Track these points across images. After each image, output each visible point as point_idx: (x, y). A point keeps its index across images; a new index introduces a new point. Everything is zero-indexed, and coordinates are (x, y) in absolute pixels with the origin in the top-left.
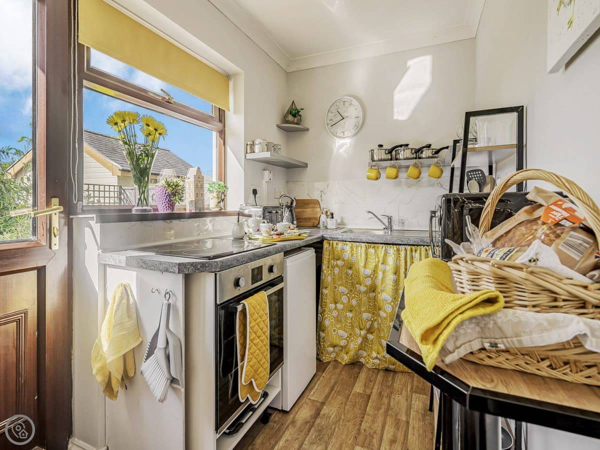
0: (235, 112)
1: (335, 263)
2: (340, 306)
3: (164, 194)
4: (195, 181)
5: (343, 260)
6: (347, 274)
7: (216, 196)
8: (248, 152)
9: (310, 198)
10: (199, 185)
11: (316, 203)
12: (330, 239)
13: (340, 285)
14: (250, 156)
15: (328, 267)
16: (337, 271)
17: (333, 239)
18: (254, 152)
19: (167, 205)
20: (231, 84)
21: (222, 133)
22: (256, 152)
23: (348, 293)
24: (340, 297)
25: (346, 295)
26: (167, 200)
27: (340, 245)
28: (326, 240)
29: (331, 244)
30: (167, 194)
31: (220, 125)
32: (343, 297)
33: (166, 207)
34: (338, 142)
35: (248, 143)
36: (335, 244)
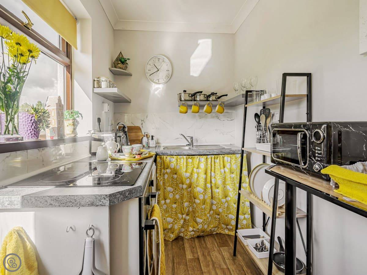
0: (82, 51)
1: (165, 171)
2: (168, 201)
3: (30, 121)
4: (57, 109)
5: (171, 169)
6: (173, 178)
7: (72, 123)
8: (95, 87)
9: (133, 126)
10: (60, 113)
11: (138, 129)
12: (161, 154)
13: (169, 186)
14: (97, 90)
15: (160, 175)
16: (166, 176)
17: (164, 154)
18: (100, 87)
19: (33, 132)
20: (78, 26)
21: (69, 68)
22: (103, 87)
23: (173, 191)
24: (168, 195)
25: (172, 192)
26: (33, 127)
27: (169, 157)
28: (159, 155)
29: (162, 158)
30: (33, 121)
31: (67, 60)
32: (170, 194)
33: (32, 135)
34: (154, 86)
35: (96, 79)
36: (165, 158)
